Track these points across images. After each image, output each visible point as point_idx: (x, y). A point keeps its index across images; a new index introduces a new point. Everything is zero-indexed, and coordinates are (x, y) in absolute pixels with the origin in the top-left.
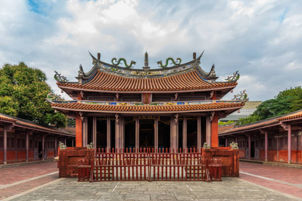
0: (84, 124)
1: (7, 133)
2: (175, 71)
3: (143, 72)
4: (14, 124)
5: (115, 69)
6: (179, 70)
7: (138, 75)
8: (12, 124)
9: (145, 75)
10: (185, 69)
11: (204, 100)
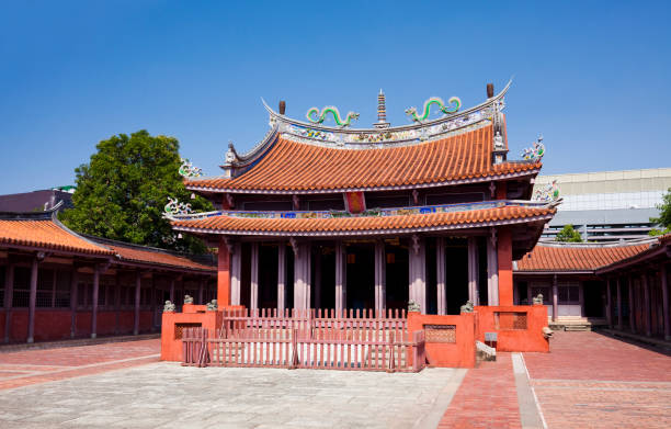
0: (234, 259)
1: (101, 276)
2: (445, 128)
3: (375, 136)
4: (112, 261)
5: (315, 132)
6: (454, 127)
7: (364, 141)
8: (107, 260)
9: (379, 141)
10: (470, 122)
11: (481, 200)
